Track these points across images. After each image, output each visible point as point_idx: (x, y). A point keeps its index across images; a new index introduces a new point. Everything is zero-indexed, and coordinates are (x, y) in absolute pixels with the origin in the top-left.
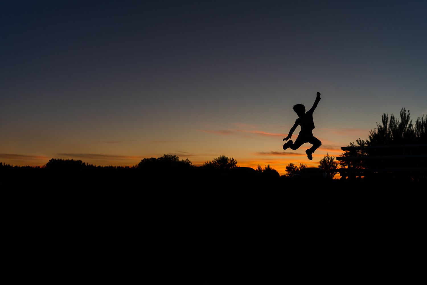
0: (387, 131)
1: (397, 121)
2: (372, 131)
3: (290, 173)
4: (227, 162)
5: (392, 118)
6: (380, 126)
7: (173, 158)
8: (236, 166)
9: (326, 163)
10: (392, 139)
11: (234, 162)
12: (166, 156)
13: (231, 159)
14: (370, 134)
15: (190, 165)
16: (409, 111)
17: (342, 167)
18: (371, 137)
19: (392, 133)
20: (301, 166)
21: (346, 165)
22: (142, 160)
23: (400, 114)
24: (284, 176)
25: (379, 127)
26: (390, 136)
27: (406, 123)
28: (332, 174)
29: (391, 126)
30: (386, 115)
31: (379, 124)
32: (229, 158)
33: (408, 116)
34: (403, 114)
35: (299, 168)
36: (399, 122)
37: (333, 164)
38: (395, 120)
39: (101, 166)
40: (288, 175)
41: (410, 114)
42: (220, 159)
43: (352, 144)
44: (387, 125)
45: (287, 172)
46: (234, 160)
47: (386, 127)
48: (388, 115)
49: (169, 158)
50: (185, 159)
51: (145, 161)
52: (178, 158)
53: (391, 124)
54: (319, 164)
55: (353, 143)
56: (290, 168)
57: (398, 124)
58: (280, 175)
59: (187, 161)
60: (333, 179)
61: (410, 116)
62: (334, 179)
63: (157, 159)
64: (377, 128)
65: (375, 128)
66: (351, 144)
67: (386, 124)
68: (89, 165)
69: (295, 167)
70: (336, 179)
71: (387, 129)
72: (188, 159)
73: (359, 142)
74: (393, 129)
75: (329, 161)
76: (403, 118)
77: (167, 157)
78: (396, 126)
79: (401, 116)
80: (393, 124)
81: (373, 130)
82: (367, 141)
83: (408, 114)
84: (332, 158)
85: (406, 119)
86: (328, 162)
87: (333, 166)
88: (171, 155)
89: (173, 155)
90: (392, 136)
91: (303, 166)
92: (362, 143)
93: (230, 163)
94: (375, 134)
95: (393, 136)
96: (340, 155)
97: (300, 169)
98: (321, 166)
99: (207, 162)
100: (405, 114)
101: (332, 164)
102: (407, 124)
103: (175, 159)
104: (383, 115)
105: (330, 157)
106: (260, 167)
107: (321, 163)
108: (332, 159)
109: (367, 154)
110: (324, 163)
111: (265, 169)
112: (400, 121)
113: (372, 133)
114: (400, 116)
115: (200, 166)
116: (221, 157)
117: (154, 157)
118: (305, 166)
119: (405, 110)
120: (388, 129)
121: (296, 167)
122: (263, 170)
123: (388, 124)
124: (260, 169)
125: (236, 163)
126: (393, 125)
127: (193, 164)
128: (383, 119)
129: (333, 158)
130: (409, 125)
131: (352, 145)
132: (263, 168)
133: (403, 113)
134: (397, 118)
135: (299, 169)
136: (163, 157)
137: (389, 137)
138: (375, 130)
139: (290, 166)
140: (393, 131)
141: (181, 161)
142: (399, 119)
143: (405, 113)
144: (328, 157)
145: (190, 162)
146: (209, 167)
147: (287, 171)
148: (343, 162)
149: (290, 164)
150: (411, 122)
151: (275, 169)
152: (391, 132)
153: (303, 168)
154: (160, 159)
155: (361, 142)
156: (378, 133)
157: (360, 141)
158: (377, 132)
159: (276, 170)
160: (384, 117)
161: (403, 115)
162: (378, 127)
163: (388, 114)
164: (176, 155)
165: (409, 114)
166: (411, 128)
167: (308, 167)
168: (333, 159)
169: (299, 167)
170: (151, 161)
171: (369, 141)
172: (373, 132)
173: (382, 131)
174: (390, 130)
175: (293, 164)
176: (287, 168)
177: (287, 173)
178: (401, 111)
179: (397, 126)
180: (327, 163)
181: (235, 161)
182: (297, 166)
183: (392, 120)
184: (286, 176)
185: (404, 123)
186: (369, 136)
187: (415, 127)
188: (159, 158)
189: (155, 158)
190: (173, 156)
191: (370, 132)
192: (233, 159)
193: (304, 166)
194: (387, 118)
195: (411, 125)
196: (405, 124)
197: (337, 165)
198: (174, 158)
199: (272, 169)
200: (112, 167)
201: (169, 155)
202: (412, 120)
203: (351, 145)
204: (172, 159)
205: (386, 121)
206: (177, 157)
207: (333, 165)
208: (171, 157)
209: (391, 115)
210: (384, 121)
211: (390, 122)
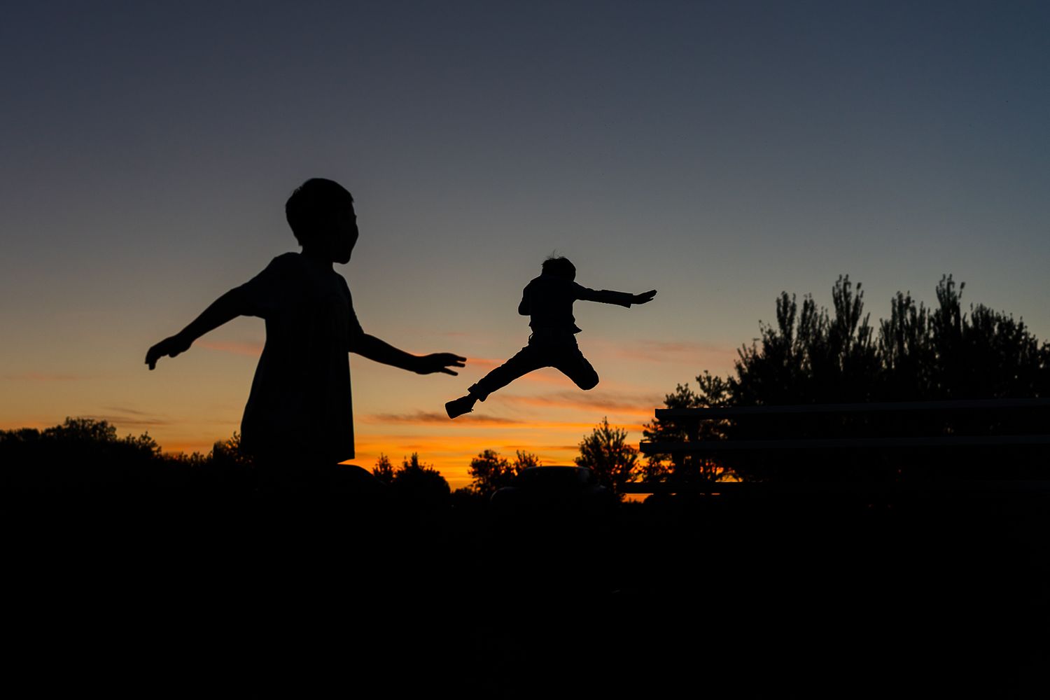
0: (792, 349)
1: (824, 318)
2: (745, 350)
3: (484, 480)
5: (809, 306)
6: (771, 333)
7: (98, 431)
9: (601, 450)
10: (809, 376)
12: (72, 423)
14: (739, 358)
15: (156, 454)
16: (859, 286)
17: (651, 464)
18: (744, 366)
19: (807, 355)
20: (521, 460)
21: (663, 459)
23: (834, 295)
24: (463, 493)
25: (768, 337)
26: (802, 366)
27: (851, 324)
29: (803, 334)
30: (790, 299)
31: (766, 324)
33: (857, 302)
34: (842, 294)
35: (515, 466)
36: (830, 319)
37: (623, 454)
38: (816, 314)
40: (479, 489)
41: (864, 295)
43: (684, 388)
44: (791, 329)
45: (475, 479)
47: (788, 335)
48: (794, 298)
49: (85, 430)
50: (137, 434)
52: (113, 429)
53: (804, 325)
54: (579, 454)
55: (687, 385)
56: (485, 466)
57: (826, 326)
58: (453, 489)
59: (142, 442)
60: (624, 501)
61: (862, 300)
62: (626, 503)
63: (44, 434)
64: (762, 338)
65: (756, 337)
66: (679, 388)
67: (789, 327)
69: (500, 462)
70: (632, 501)
71: (794, 342)
72: (147, 433)
73: (706, 384)
74: (811, 342)
75: (609, 444)
76: (842, 307)
77: (78, 426)
78: (820, 332)
79: (837, 300)
80: (810, 325)
81: (749, 345)
82: (731, 380)
83: (857, 297)
84: (618, 436)
85: (852, 310)
86: (608, 447)
87: (622, 461)
88: (91, 419)
89: (99, 421)
90: (809, 365)
91: (526, 461)
92: (714, 388)
94: (755, 357)
95: (811, 366)
96: (644, 425)
97: (518, 469)
98: (584, 458)
100: (847, 296)
101: (621, 452)
102: (854, 326)
103: (105, 433)
104: (781, 297)
105: (614, 430)
106: (386, 461)
107: (583, 449)
108: (620, 437)
109: (729, 421)
110: (592, 449)
111: (404, 469)
112: (833, 316)
113: (747, 355)
114: (832, 299)
117: (32, 427)
118: (534, 459)
119: (849, 284)
120: (797, 343)
121: (504, 463)
122: (396, 471)
123: (796, 325)
124: (386, 468)
126: (811, 331)
127: (163, 452)
128: (781, 309)
129: (622, 434)
130: (860, 329)
131: (683, 391)
132: (397, 465)
133: (840, 292)
134: (822, 308)
135: (513, 469)
136: (64, 427)
137: (799, 367)
138: (754, 345)
139: (483, 459)
140: (812, 350)
141: (124, 441)
142: (828, 311)
143: (848, 290)
144: (606, 431)
145: (154, 444)
147: (474, 474)
149: (483, 453)
150: (866, 322)
151: (436, 469)
152: (806, 350)
153: (525, 465)
154: (52, 434)
155: (710, 385)
156: (766, 357)
157: (709, 379)
158: (760, 351)
159: (438, 472)
160: (782, 304)
161: (843, 299)
162: (765, 336)
163: (795, 295)
164: (107, 420)
165: (861, 296)
166: (865, 340)
167: (544, 464)
168: (623, 437)
169: (512, 462)
170: (21, 439)
171: (737, 379)
172: (748, 352)
173: (776, 348)
174: (801, 344)
175: (495, 453)
176: (474, 465)
177: (475, 482)
178: (835, 285)
179: (824, 333)
180: (603, 450)
182: (506, 461)
183: (808, 313)
184: (471, 490)
185: (846, 324)
186: (735, 365)
187: (877, 336)
188: (48, 431)
189: (35, 431)
190: (98, 424)
191: (739, 352)
193: (530, 458)
194: (793, 309)
195: (865, 331)
196: (848, 326)
197: (635, 457)
198: (101, 431)
199: (425, 469)
201: (84, 421)
202: (869, 315)
203: (680, 392)
204: (94, 432)
205: (789, 315)
206: (109, 426)
207: (623, 457)
208: (89, 425)
209: (804, 299)
210: (783, 315)
211: (800, 321)
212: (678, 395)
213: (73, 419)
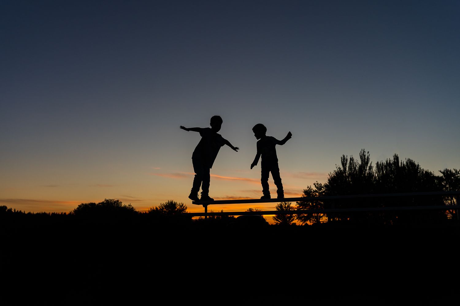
0: (347, 173)
1: (357, 163)
2: (331, 174)
4: (176, 208)
5: (352, 159)
6: (339, 168)
8: (186, 212)
10: (351, 183)
11: (183, 207)
12: (107, 201)
13: (180, 204)
14: (329, 177)
15: (134, 211)
16: (368, 152)
22: (79, 206)
23: (360, 156)
25: (339, 170)
26: (348, 179)
27: (366, 165)
28: (289, 220)
29: (350, 168)
30: (345, 157)
31: (338, 166)
32: (178, 203)
33: (368, 157)
34: (363, 155)
38: (354, 162)
39: (32, 212)
41: (370, 155)
42: (168, 205)
43: (310, 187)
44: (346, 167)
46: (184, 205)
47: (345, 169)
48: (347, 157)
49: (111, 203)
51: (82, 206)
52: (121, 203)
53: (350, 166)
54: (276, 210)
55: (310, 186)
57: (358, 166)
59: (129, 207)
61: (370, 157)
63: (98, 205)
66: (308, 187)
67: (345, 166)
68: (16, 211)
71: (347, 171)
72: (130, 204)
73: (317, 186)
74: (353, 171)
75: (285, 206)
76: (363, 160)
77: (109, 202)
78: (356, 168)
79: (361, 157)
80: (352, 166)
82: (325, 184)
83: (368, 156)
85: (366, 161)
88: (113, 199)
92: (319, 187)
93: (179, 208)
94: (334, 176)
99: (152, 208)
100: (364, 156)
101: (290, 209)
102: (367, 166)
103: (118, 204)
104: (342, 157)
107: (277, 208)
108: (289, 204)
110: (280, 208)
112: (360, 163)
113: (332, 176)
114: (359, 157)
115: (146, 212)
116: (169, 201)
117: (93, 202)
119: (365, 152)
120: (348, 172)
123: (348, 166)
125: (186, 208)
126: (353, 167)
127: (137, 210)
128: (343, 160)
130: (369, 167)
131: (309, 188)
133: (362, 154)
134: (356, 160)
136: (104, 202)
138: (334, 173)
141: (124, 207)
142: (358, 161)
143: (365, 154)
144: (285, 202)
145: (133, 208)
146: (155, 213)
148: (300, 208)
150: (371, 165)
154: (101, 204)
155: (318, 186)
157: (318, 184)
160: (343, 159)
161: (363, 157)
162: (337, 170)
163: (347, 156)
165: (369, 156)
166: (371, 170)
168: (291, 204)
170: (90, 206)
171: (328, 184)
172: (332, 175)
173: (341, 173)
178: (360, 152)
179: (357, 168)
180: (284, 208)
181: (185, 207)
183: (352, 162)
185: (364, 165)
186: (327, 179)
187: (375, 169)
188: (99, 203)
189: (95, 204)
190: (116, 201)
191: (329, 175)
192: (182, 204)
194: (347, 160)
195: (371, 168)
196: (365, 166)
198: (117, 203)
200: (45, 214)
201: (111, 200)
202: (372, 162)
203: (308, 188)
204: (115, 204)
205: (345, 162)
206: (120, 201)
208: (113, 201)
209: (350, 157)
210: (343, 162)
211: (349, 164)
212: (307, 189)
213: (107, 199)
